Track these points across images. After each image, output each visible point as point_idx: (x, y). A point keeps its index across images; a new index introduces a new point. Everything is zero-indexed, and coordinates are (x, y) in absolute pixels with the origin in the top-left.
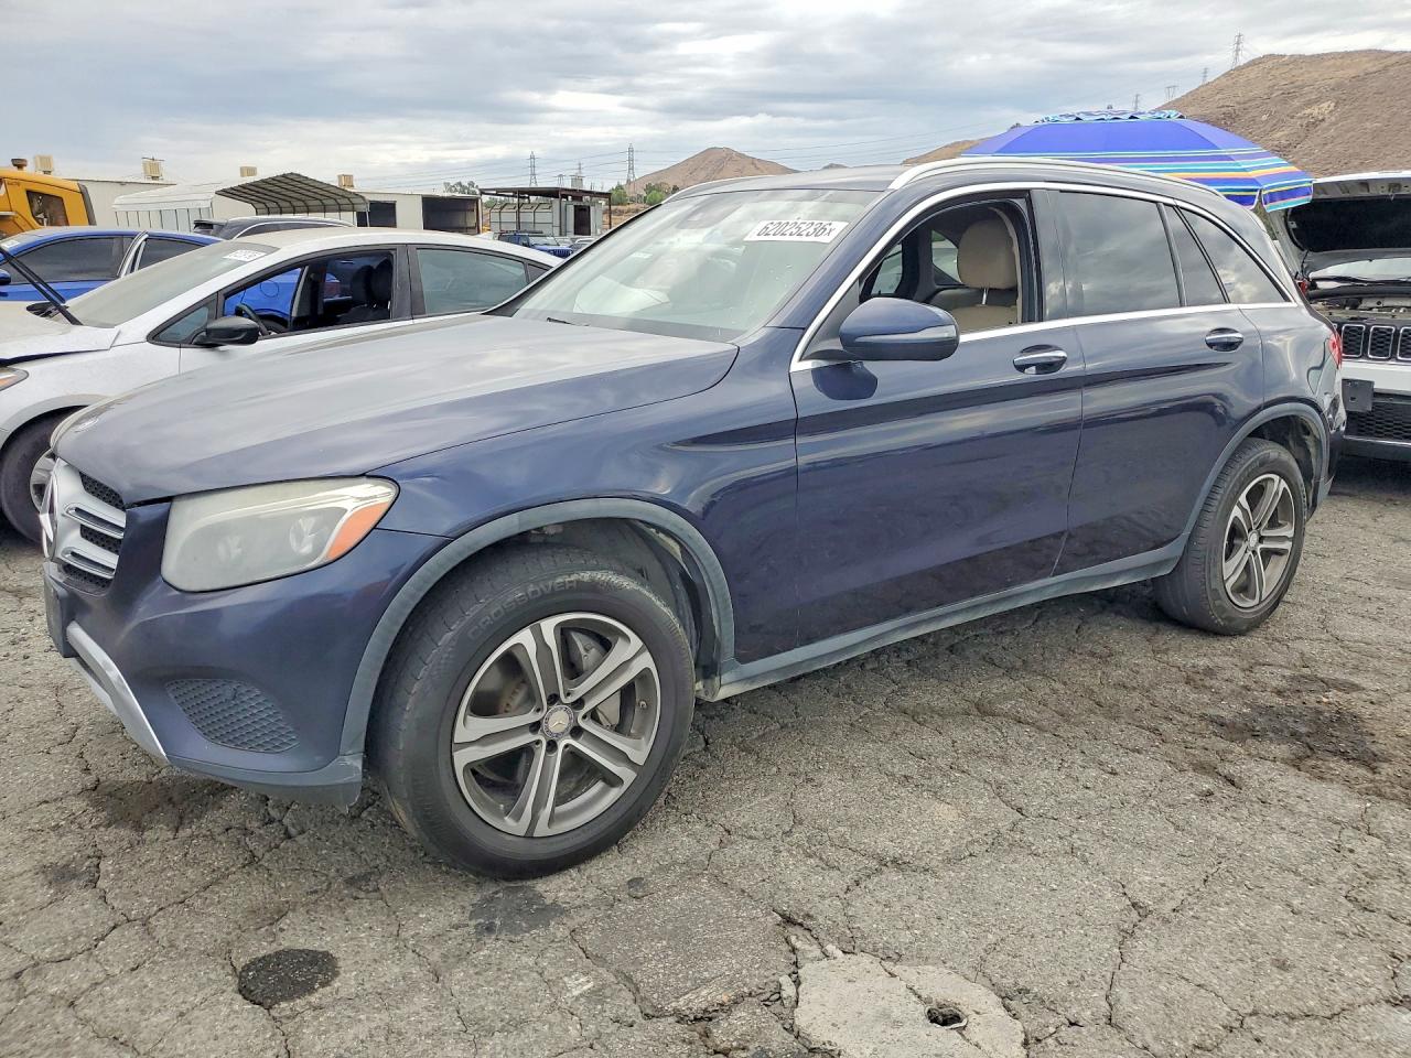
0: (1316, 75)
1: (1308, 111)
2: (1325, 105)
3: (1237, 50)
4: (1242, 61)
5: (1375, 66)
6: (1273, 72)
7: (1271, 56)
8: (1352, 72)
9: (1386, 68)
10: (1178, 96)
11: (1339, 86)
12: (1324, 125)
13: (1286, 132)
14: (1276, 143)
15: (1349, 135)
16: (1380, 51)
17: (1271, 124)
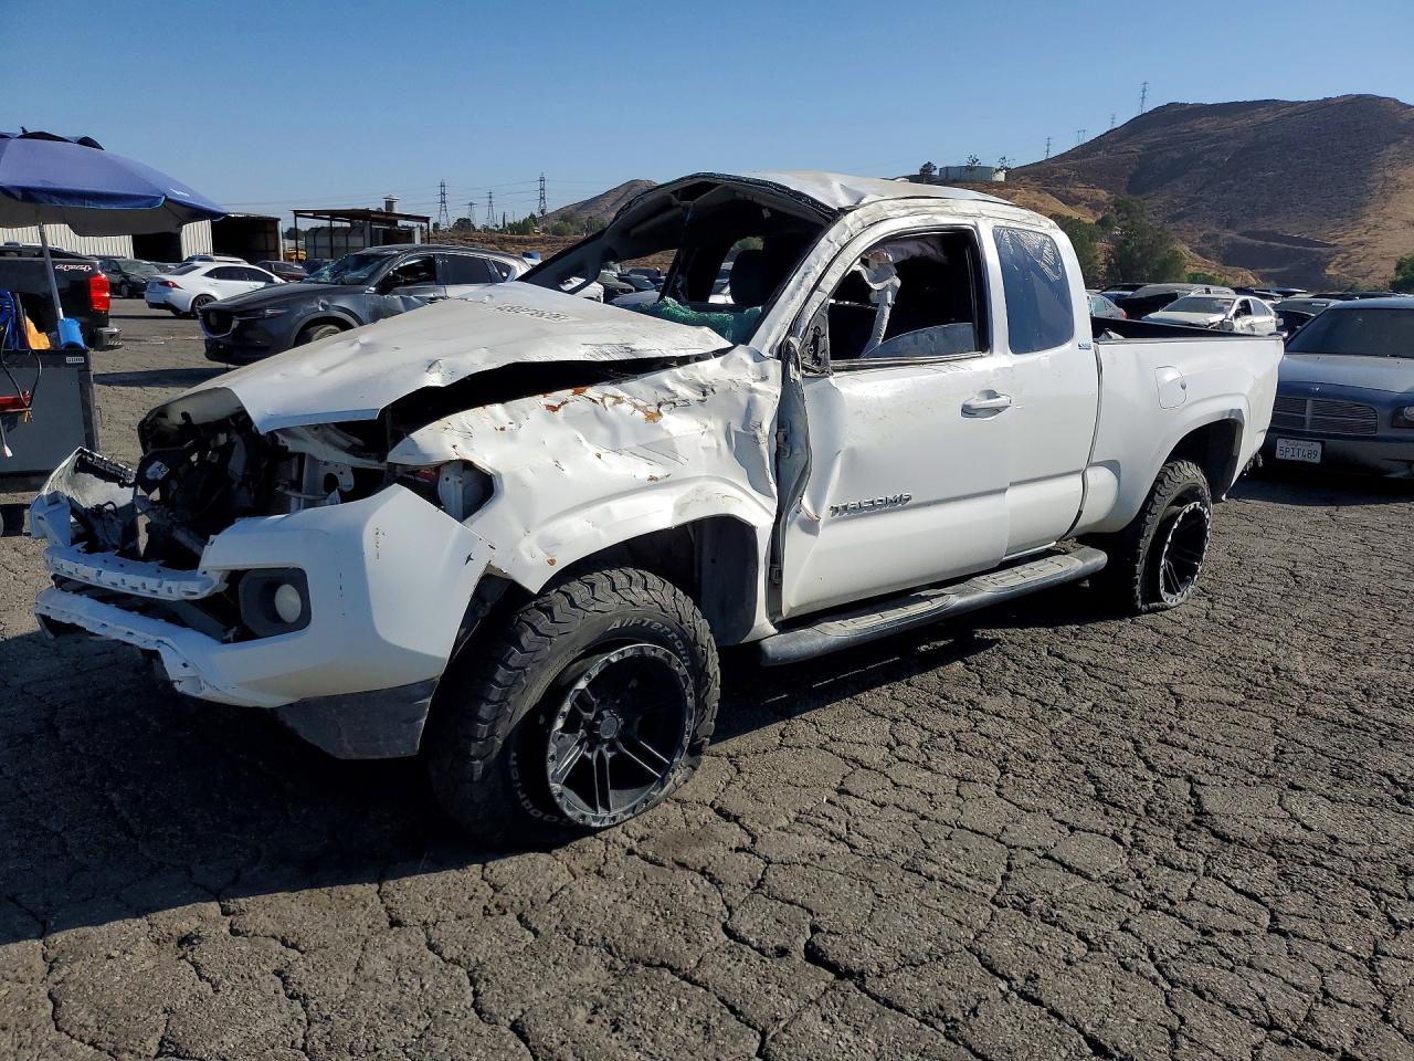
3: (1144, 98)
4: (1148, 108)
5: (1271, 115)
7: (1174, 105)
9: (1282, 118)
10: (1087, 141)
16: (1277, 101)
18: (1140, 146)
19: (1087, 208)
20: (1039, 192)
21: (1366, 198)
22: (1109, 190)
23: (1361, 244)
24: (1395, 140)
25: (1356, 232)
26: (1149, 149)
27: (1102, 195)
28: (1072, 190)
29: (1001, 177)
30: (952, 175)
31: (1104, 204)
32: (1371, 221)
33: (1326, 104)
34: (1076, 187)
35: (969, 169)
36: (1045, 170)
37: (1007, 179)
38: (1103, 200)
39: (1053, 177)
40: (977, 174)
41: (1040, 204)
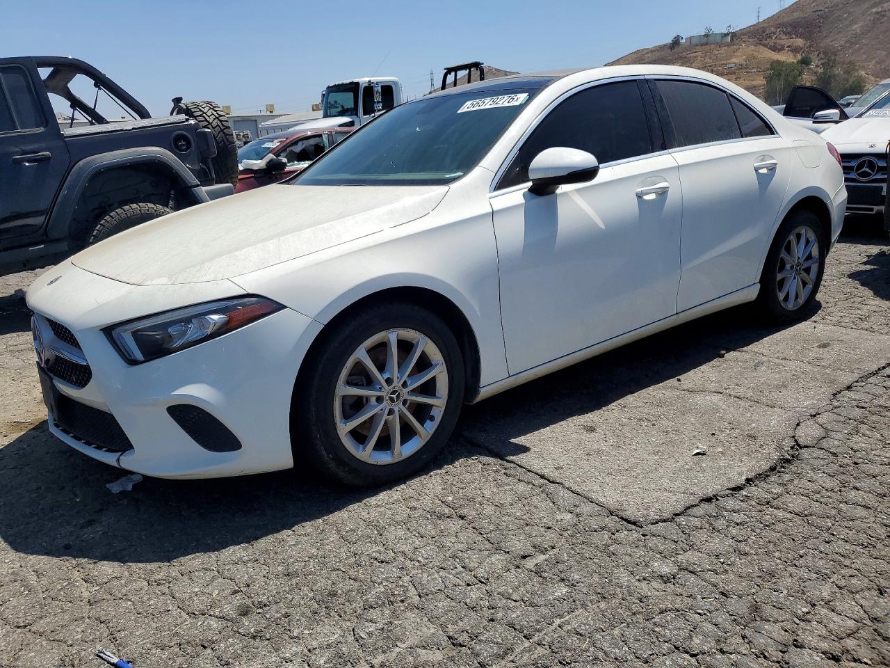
1: (874, 10)
10: (787, 6)
12: (885, 18)
13: (860, 25)
14: (854, 32)
17: (849, 20)
18: (826, 5)
19: (790, 52)
20: (755, 45)
22: (806, 38)
26: (831, 7)
27: (800, 42)
28: (778, 41)
29: (729, 38)
30: (694, 42)
31: (801, 49)
34: (781, 39)
35: (707, 36)
36: (758, 30)
37: (732, 40)
38: (801, 46)
39: (764, 34)
40: (711, 39)
41: (756, 54)
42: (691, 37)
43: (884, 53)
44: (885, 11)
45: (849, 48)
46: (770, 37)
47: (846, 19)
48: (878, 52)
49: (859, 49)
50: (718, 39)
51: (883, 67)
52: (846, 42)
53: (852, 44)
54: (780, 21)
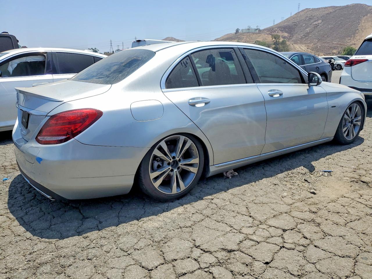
0: (318, 13)
1: (315, 23)
2: (319, 21)
3: (299, 8)
4: (300, 10)
5: (333, 10)
6: (307, 13)
7: (307, 9)
8: (327, 12)
9: (335, 11)
10: (285, 19)
11: (323, 16)
12: (319, 26)
13: (309, 29)
14: (306, 32)
15: (324, 29)
16: (334, 6)
17: (306, 26)
18: (297, 20)
20: (268, 34)
21: (357, 31)
22: (289, 33)
23: (355, 44)
24: (366, 15)
25: (353, 41)
26: (299, 21)
27: (286, 34)
29: (257, 31)
31: (286, 37)
32: (358, 38)
33: (347, 7)
34: (279, 33)
35: (249, 29)
36: (271, 29)
37: (259, 32)
38: (287, 36)
39: (273, 30)
40: (250, 31)
41: (267, 38)
42: (243, 30)
43: (317, 40)
44: (319, 24)
45: (304, 38)
46: (275, 32)
47: (305, 26)
48: (315, 40)
49: (308, 39)
50: (253, 31)
51: (315, 46)
52: (303, 36)
53: (305, 36)
54: (281, 25)
